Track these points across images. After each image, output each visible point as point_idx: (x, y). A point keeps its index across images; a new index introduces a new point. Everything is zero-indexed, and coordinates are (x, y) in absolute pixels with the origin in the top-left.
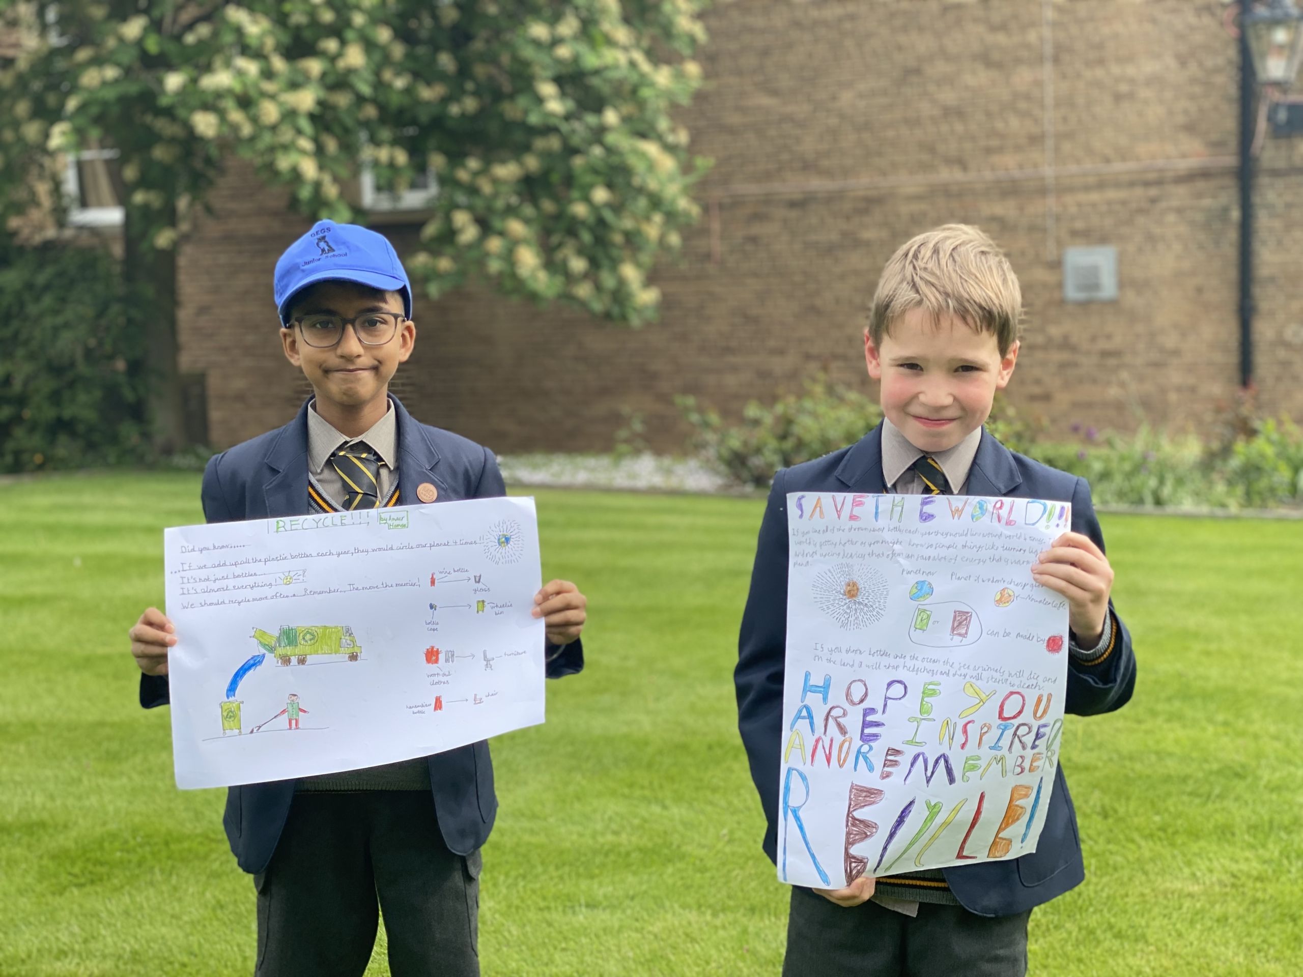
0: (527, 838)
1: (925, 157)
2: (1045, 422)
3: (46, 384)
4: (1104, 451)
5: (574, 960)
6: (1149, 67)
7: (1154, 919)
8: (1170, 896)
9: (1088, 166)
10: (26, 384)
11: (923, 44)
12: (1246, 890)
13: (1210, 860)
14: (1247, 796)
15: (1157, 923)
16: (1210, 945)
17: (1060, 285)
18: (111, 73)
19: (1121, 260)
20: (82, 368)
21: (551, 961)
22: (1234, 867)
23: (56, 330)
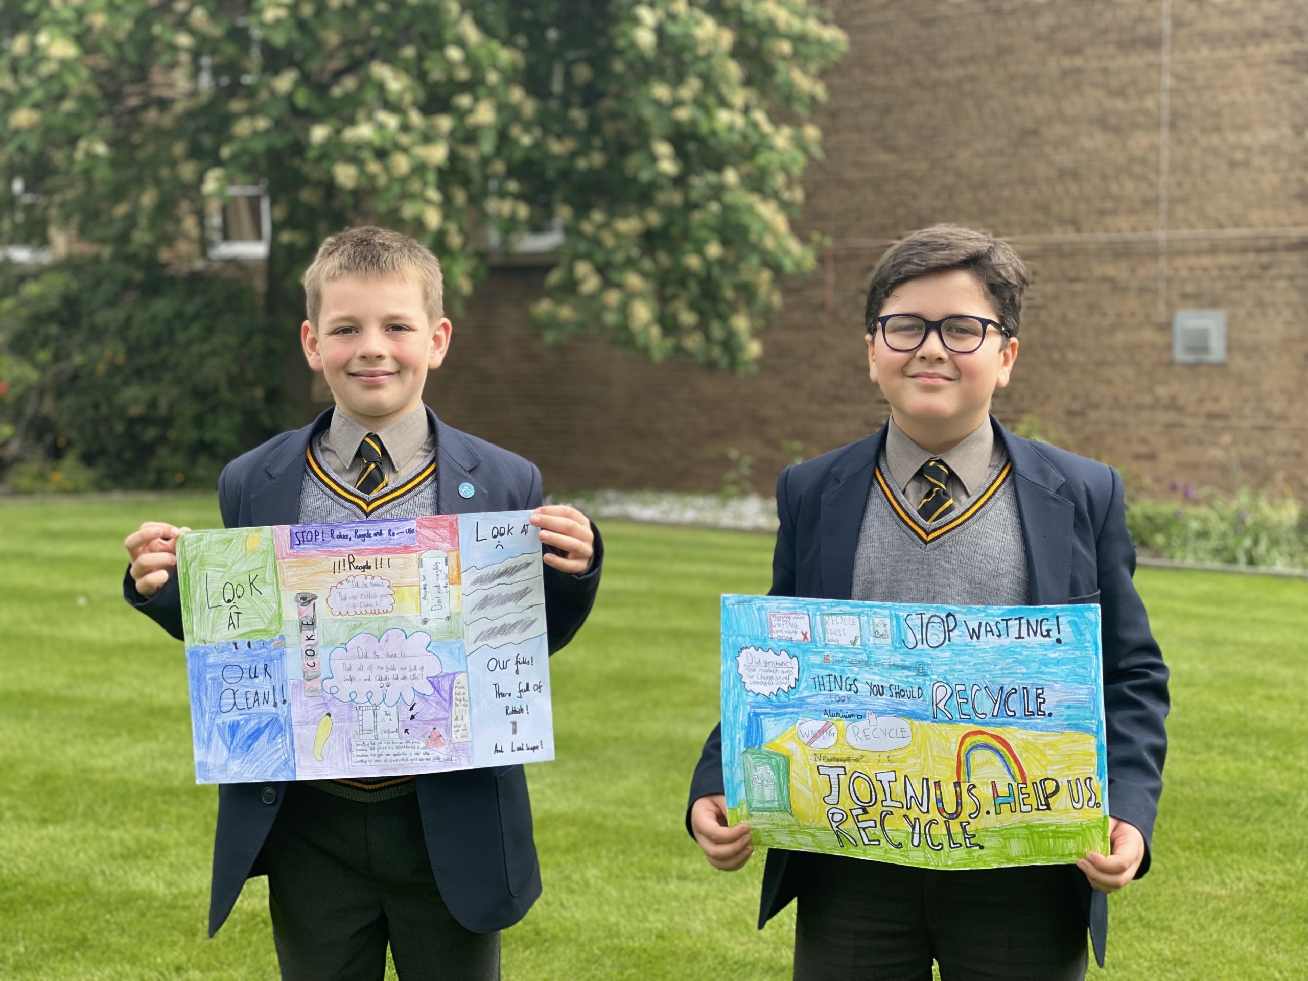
0: (627, 821)
1: (1040, 217)
2: (1147, 481)
3: (189, 409)
4: (1203, 511)
5: (665, 919)
6: (1265, 136)
7: (1180, 915)
8: (1198, 897)
9: (1200, 231)
10: (171, 407)
11: (1040, 106)
12: (1269, 896)
13: (1240, 870)
14: (1285, 822)
15: (1183, 918)
16: (1229, 937)
17: (1169, 347)
18: (262, 123)
19: (1231, 324)
20: (226, 395)
21: (645, 919)
22: (1261, 878)
23: (202, 357)
